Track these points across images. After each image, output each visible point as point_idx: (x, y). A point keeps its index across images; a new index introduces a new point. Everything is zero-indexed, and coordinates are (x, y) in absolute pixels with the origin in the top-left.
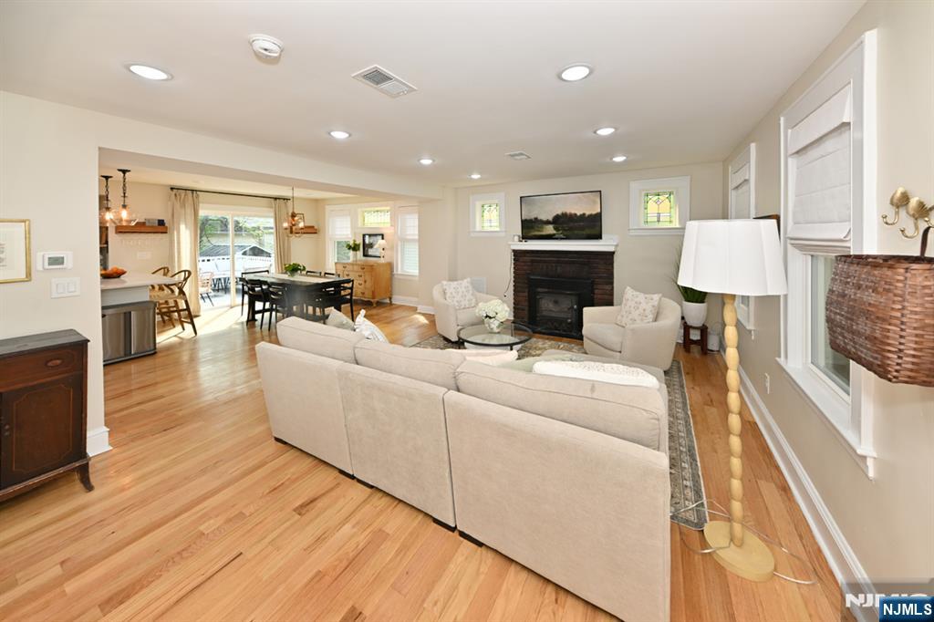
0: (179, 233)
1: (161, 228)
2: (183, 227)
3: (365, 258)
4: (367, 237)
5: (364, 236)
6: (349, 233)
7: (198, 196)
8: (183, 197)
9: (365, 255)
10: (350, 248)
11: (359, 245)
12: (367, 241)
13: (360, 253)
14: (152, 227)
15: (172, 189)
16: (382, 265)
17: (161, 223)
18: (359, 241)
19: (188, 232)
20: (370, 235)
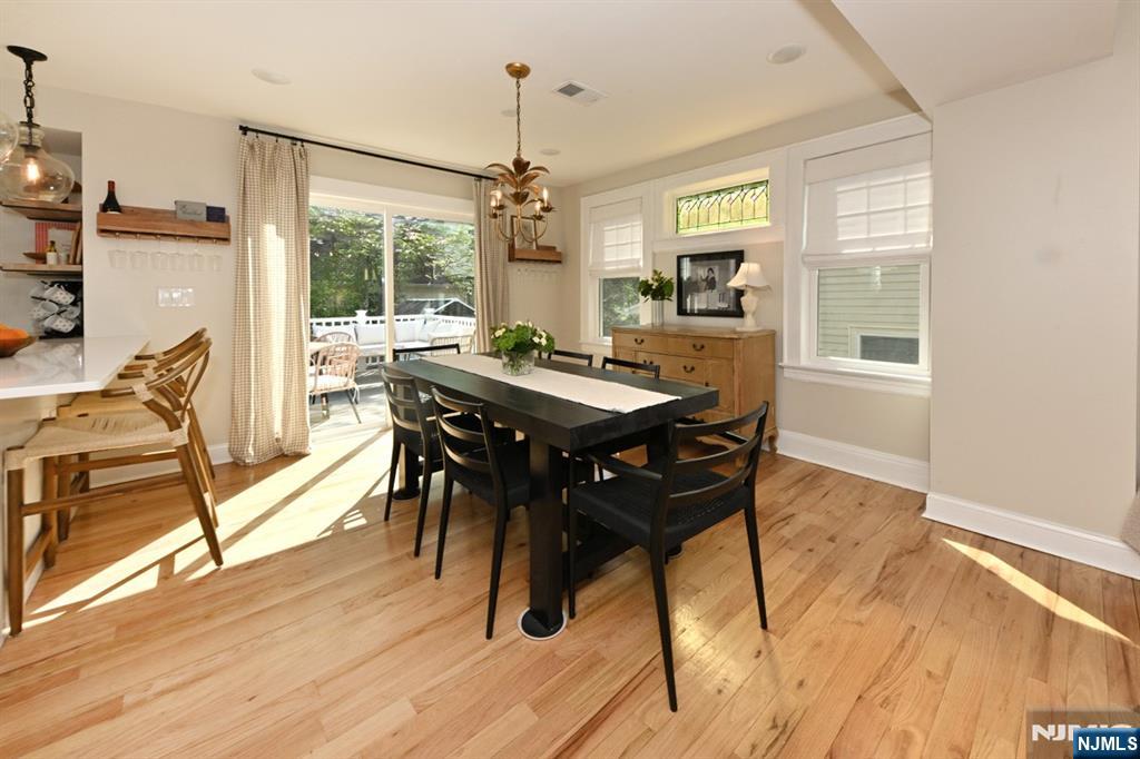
0: (257, 241)
1: (214, 229)
2: (269, 230)
3: (681, 317)
4: (686, 264)
5: (680, 258)
6: (639, 255)
7: (304, 155)
8: (268, 153)
9: (682, 311)
10: (646, 289)
11: (669, 282)
12: (686, 275)
13: (671, 306)
14: (192, 223)
15: (245, 130)
16: (751, 339)
17: (216, 215)
18: (669, 274)
19: (281, 242)
20: (695, 258)
